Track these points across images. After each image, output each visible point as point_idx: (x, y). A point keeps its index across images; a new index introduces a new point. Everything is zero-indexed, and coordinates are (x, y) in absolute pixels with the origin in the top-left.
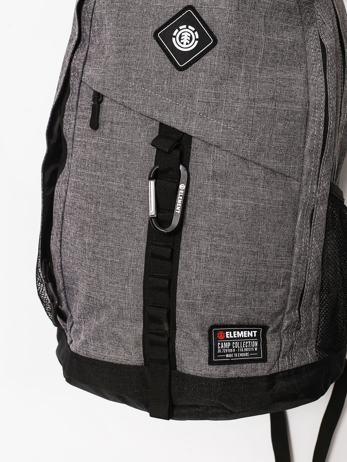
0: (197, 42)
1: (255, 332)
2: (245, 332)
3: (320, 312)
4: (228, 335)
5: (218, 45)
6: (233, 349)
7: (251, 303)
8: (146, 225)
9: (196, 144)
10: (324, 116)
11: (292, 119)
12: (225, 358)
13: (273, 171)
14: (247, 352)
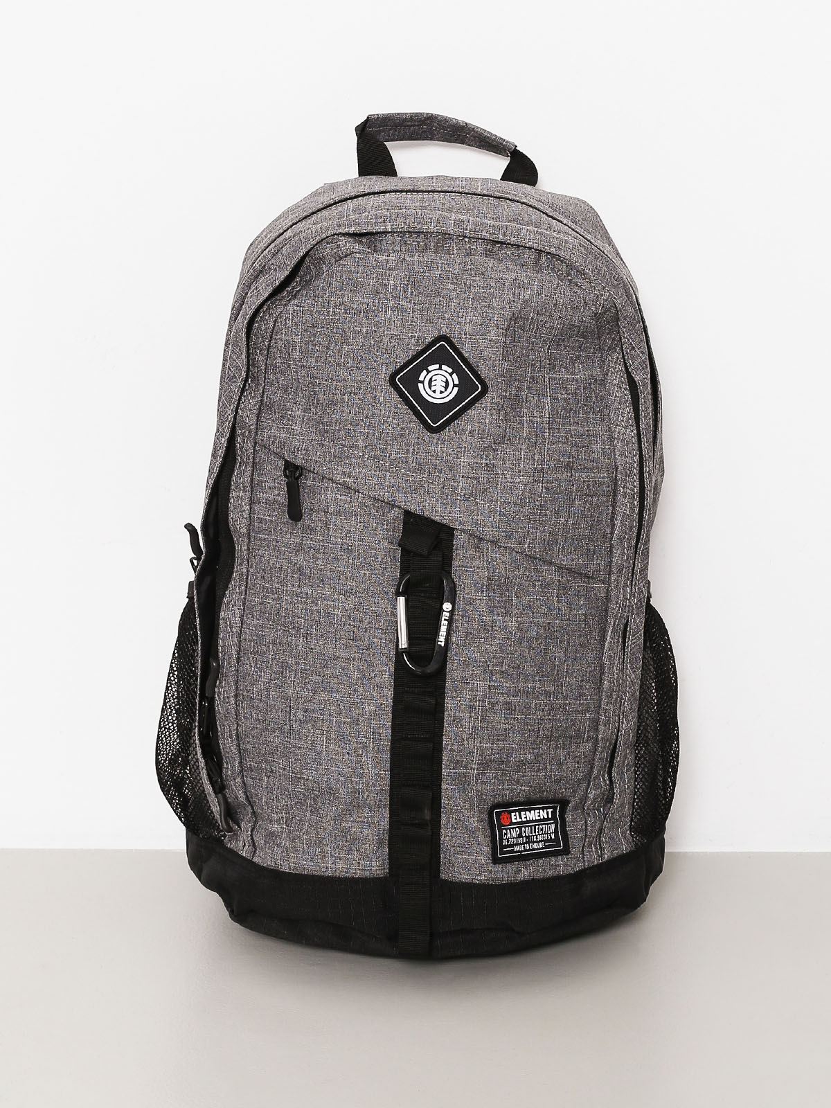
0: (456, 389)
1: (550, 811)
2: (537, 811)
3: (636, 774)
4: (515, 818)
5: (489, 395)
6: (523, 837)
7: (546, 768)
8: (391, 666)
9: (460, 539)
10: (638, 486)
11: (595, 494)
12: (513, 851)
13: (570, 570)
14: (541, 841)
